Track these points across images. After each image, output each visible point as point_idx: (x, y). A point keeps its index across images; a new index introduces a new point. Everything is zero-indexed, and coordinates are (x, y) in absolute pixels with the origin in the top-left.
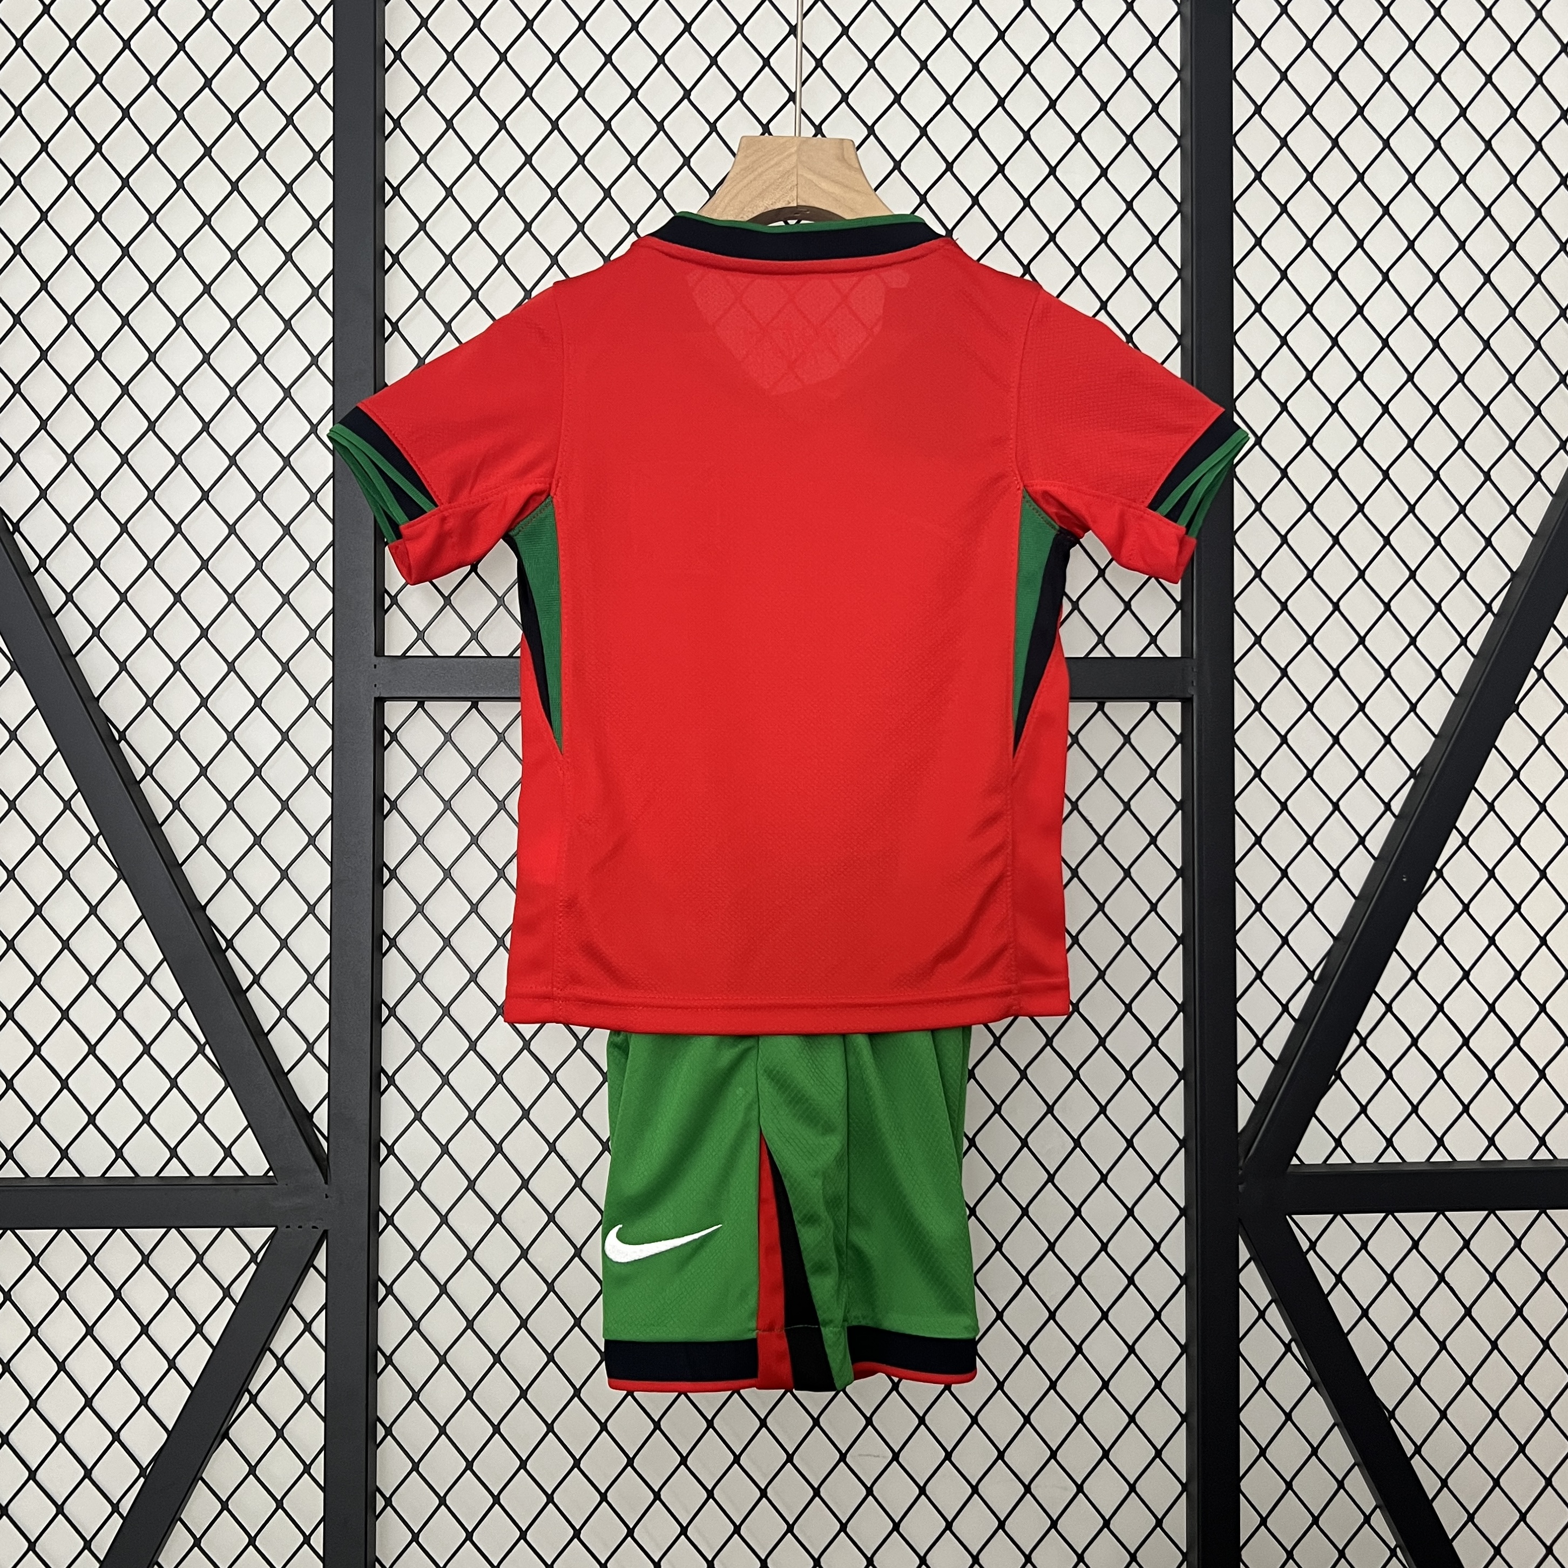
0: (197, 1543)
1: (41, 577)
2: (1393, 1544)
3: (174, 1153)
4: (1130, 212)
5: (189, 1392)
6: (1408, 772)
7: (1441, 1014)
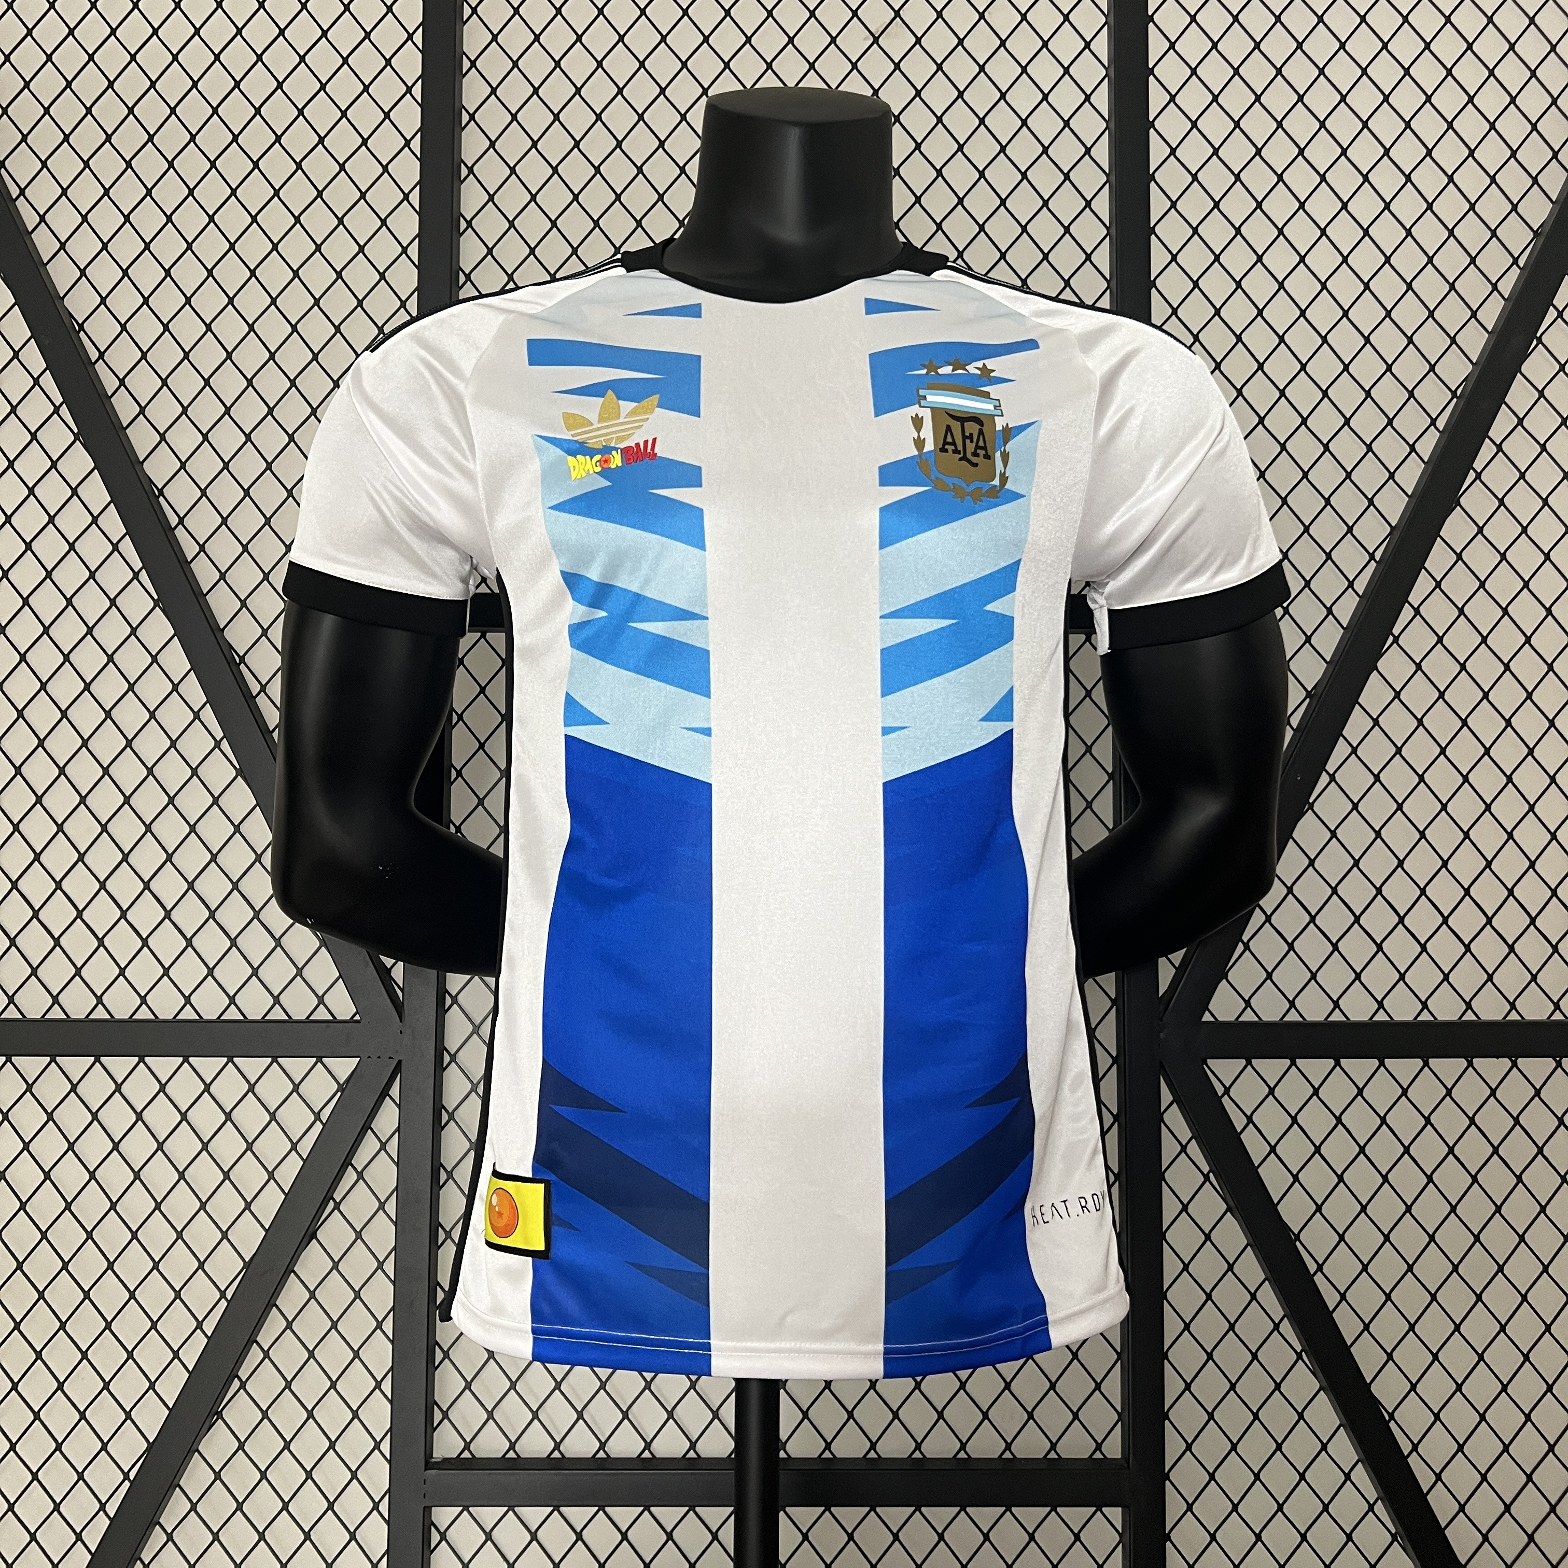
0: (289, 1325)
1: (180, 533)
2: (1299, 1349)
3: (277, 1000)
4: (1067, 235)
5: (283, 1197)
6: (1304, 693)
7: (1335, 896)
